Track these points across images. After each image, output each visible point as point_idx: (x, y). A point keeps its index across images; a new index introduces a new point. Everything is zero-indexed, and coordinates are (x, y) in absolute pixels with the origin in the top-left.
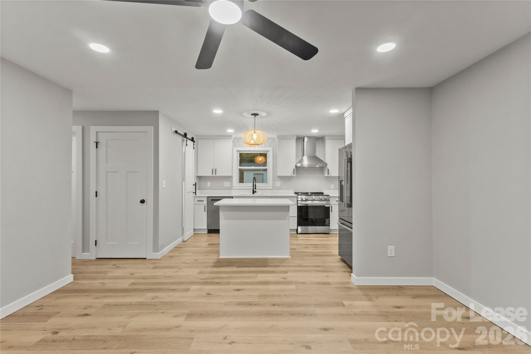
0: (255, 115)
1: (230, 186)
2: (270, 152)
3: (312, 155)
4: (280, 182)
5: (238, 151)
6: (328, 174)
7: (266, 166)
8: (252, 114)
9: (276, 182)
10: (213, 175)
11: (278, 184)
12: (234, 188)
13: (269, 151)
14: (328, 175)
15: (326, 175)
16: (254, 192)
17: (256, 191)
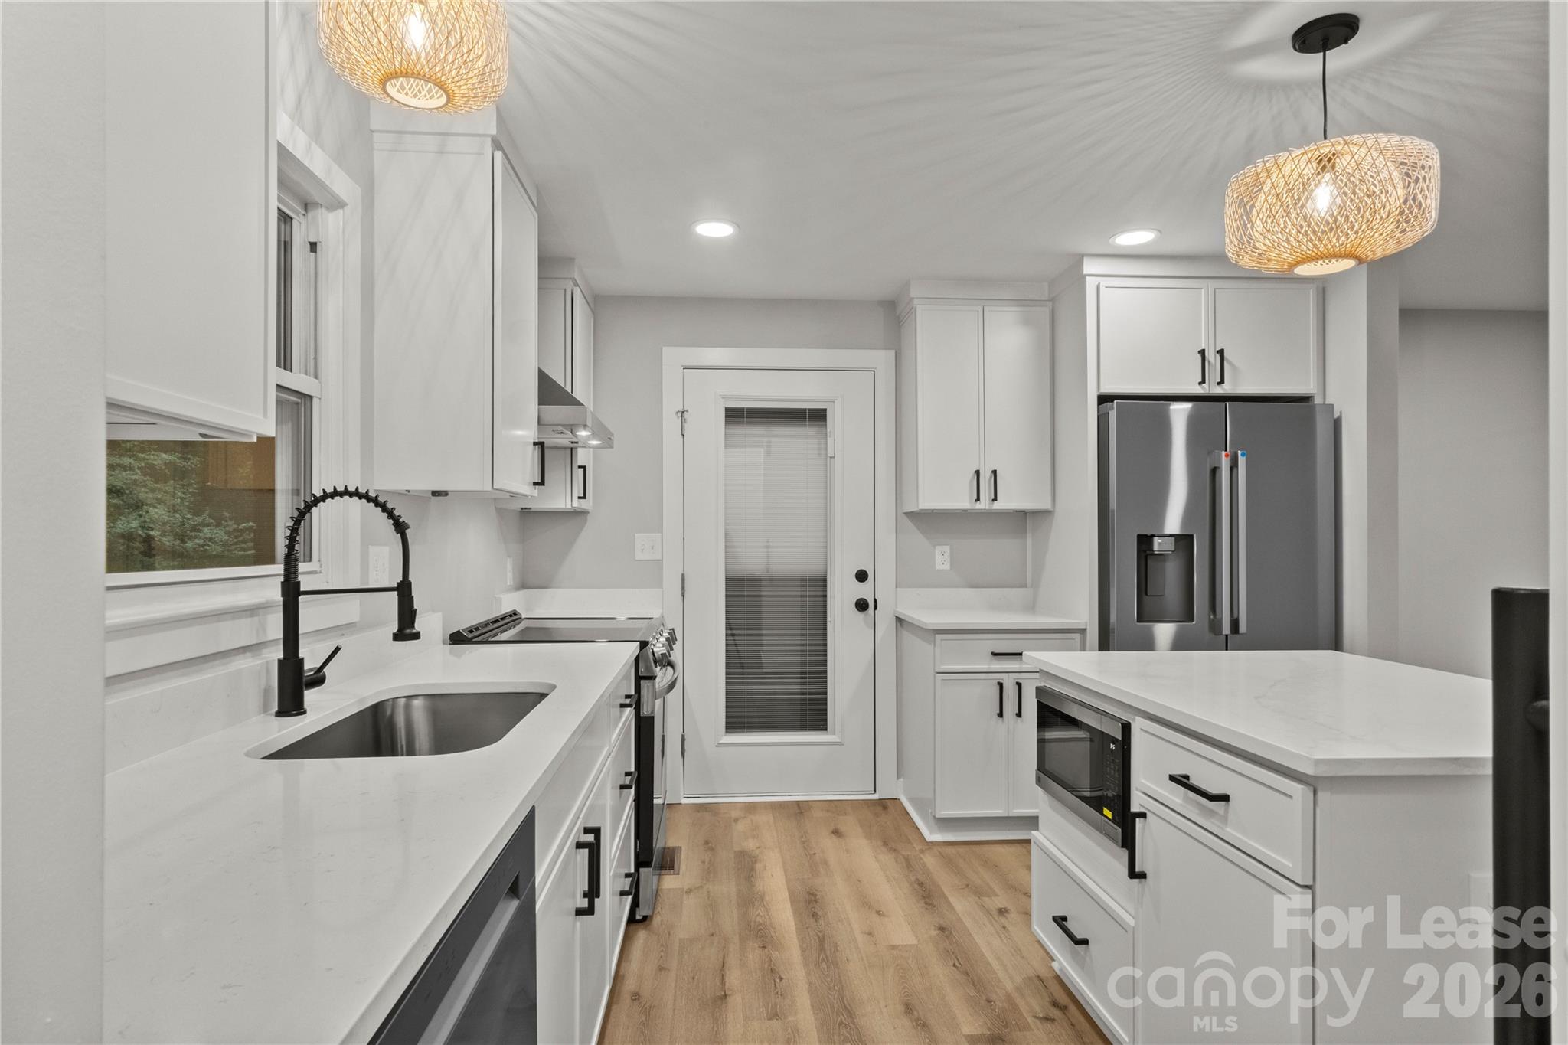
4: (388, 550)
6: (585, 497)
9: (373, 553)
11: (381, 564)
13: (336, 205)
15: (572, 500)
16: (295, 684)
17: (322, 668)
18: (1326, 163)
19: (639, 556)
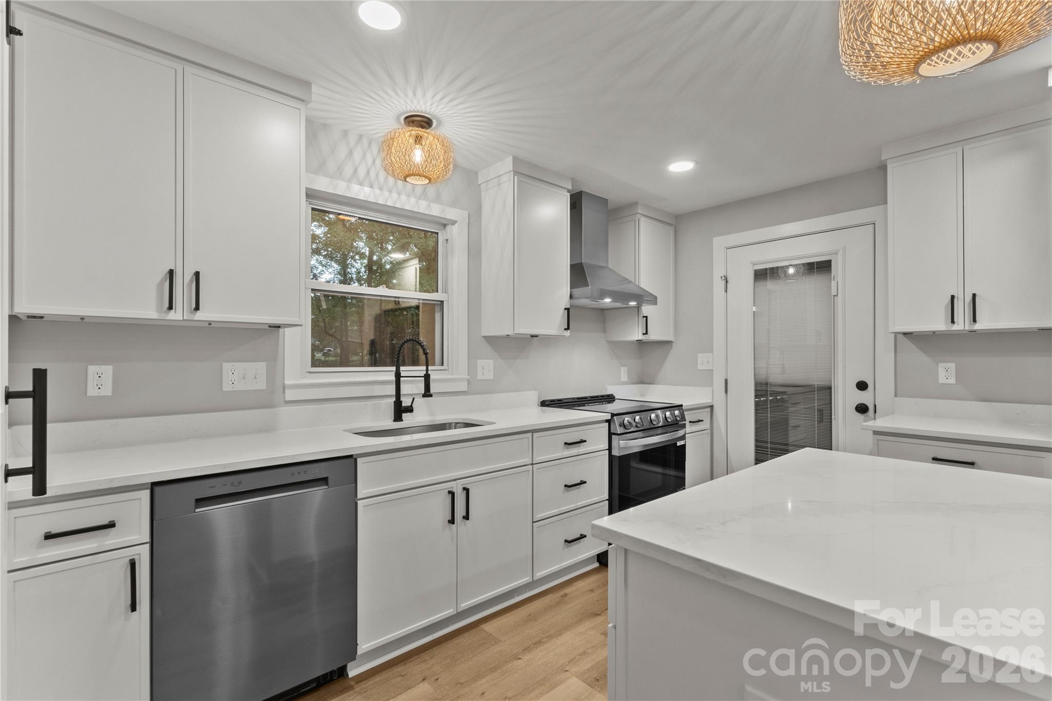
1: (262, 385)
2: (455, 228)
4: (491, 363)
5: (308, 194)
6: (646, 334)
7: (437, 288)
9: (480, 363)
10: (175, 315)
11: (487, 367)
12: (290, 395)
13: (454, 223)
14: (643, 337)
15: (637, 335)
16: (400, 410)
17: (411, 406)
19: (700, 367)
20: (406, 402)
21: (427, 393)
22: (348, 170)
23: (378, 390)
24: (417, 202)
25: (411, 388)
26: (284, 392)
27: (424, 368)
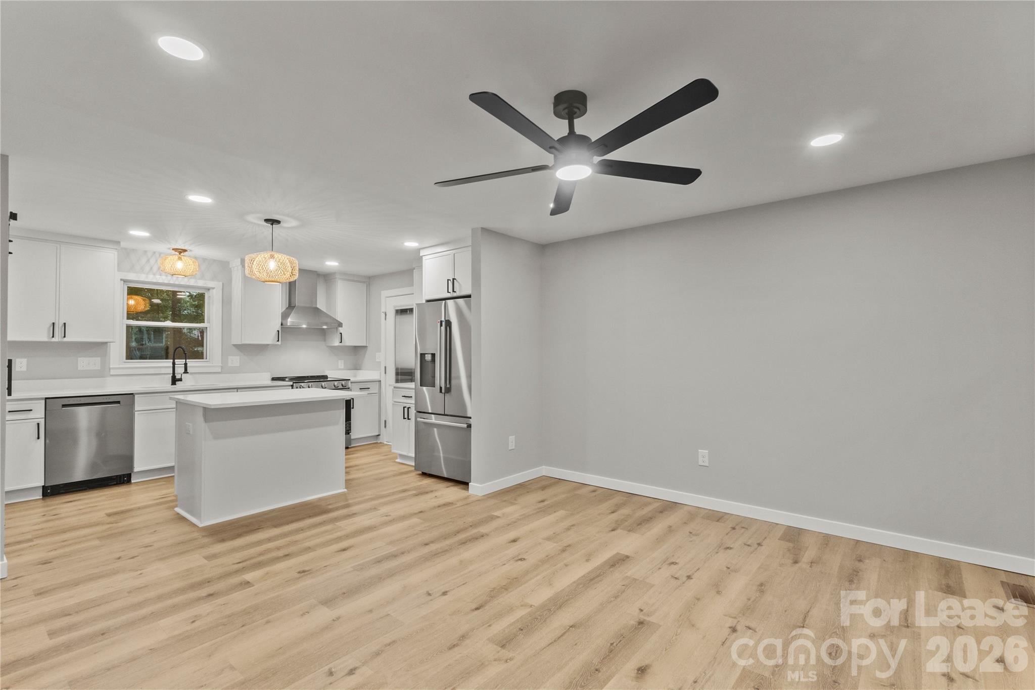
0: (273, 222)
1: (98, 367)
2: (214, 290)
3: (308, 305)
4: (238, 357)
5: (125, 281)
6: (341, 342)
7: (203, 321)
8: (267, 220)
9: (230, 358)
10: (56, 340)
11: (235, 360)
12: (112, 372)
13: (213, 288)
14: (340, 344)
15: (337, 343)
16: (174, 381)
17: (181, 378)
18: (272, 257)
19: (376, 360)
20: (178, 377)
21: (186, 372)
22: (147, 268)
23: (163, 371)
24: (189, 281)
25: (180, 370)
26: (110, 371)
27: (184, 360)
